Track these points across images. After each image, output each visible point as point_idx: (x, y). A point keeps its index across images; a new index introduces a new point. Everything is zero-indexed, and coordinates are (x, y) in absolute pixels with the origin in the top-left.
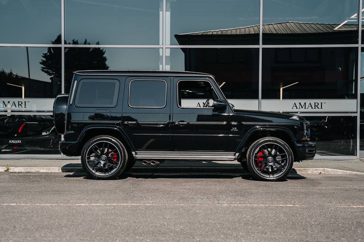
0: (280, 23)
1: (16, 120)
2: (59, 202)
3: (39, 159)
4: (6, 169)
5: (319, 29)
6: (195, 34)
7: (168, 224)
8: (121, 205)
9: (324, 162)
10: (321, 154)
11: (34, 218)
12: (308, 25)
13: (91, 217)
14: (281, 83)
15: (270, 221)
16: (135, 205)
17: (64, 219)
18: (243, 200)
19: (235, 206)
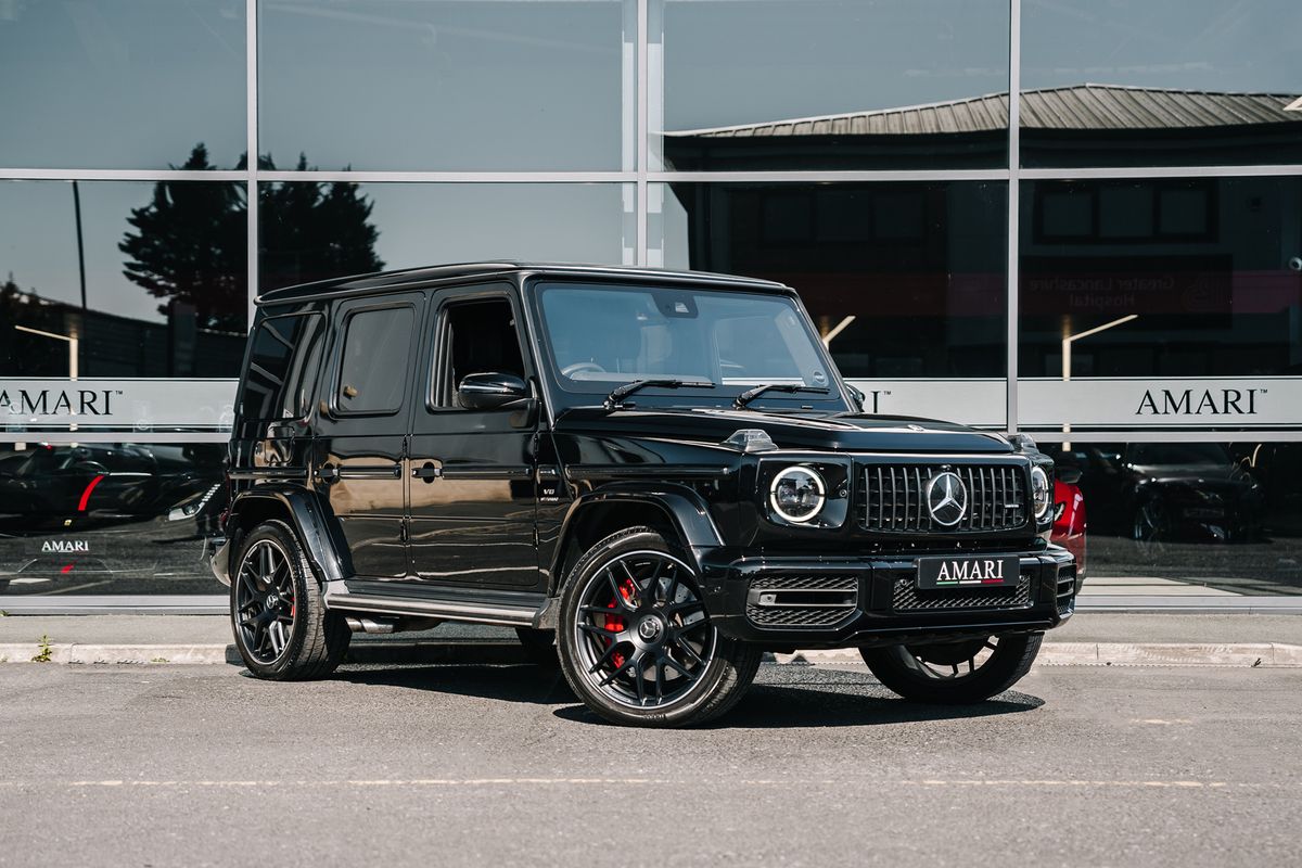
0: (1052, 91)
1: (62, 464)
2: (283, 772)
3: (160, 613)
4: (40, 652)
5: (1207, 111)
6: (729, 135)
7: (740, 855)
8: (528, 784)
9: (1263, 619)
10: (1243, 590)
11: (213, 834)
12: (1161, 98)
13: (429, 828)
14: (1067, 320)
15: (1132, 841)
16: (583, 784)
17: (328, 835)
18: (997, 763)
19: (973, 785)
